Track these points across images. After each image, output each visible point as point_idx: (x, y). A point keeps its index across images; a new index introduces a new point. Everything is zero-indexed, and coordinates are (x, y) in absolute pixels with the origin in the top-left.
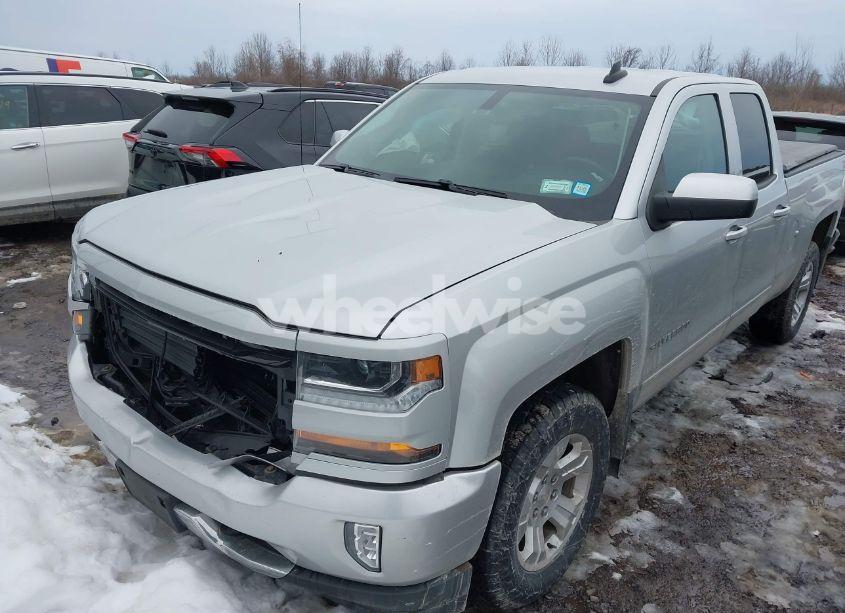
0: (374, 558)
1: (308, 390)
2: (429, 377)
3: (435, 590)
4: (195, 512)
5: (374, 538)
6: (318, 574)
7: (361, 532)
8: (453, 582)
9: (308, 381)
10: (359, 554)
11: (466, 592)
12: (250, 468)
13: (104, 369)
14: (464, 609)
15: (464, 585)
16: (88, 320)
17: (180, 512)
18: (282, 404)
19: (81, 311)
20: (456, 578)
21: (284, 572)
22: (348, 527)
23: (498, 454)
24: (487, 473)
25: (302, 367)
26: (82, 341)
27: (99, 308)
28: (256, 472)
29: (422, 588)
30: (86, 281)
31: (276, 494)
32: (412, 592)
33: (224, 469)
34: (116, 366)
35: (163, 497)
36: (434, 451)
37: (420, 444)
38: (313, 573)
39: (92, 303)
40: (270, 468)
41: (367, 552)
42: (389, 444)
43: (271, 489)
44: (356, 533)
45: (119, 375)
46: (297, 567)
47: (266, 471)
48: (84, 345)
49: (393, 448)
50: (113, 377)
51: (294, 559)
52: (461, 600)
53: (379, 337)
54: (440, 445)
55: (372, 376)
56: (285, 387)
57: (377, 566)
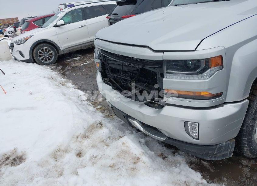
0: (196, 135)
1: (168, 74)
2: (217, 65)
3: (220, 148)
4: (134, 119)
5: (196, 127)
6: (176, 140)
7: (191, 125)
8: (227, 146)
9: (168, 71)
10: (190, 133)
11: (233, 150)
12: (150, 104)
13: (106, 79)
14: (232, 156)
15: (232, 147)
16: (101, 65)
17: (130, 120)
18: (159, 82)
19: (98, 62)
20: (229, 144)
21: (163, 139)
22: (186, 123)
23: (248, 96)
24: (243, 104)
25: (165, 67)
26: (99, 72)
27: (103, 61)
28: (152, 106)
29: (215, 147)
30: (99, 53)
31: (159, 112)
32: (211, 148)
33: (141, 105)
34: (109, 78)
35: (125, 115)
36: (219, 95)
37: (214, 92)
38: (174, 139)
39: (101, 60)
40: (156, 104)
41: (193, 132)
42: (201, 92)
43: (157, 111)
44: (189, 126)
45: (110, 81)
46: (168, 137)
47: (155, 105)
48: (100, 72)
49: (202, 94)
50: (108, 81)
51: (167, 135)
52: (231, 152)
53: (195, 50)
54: (222, 92)
55: (193, 67)
56: (160, 76)
57: (197, 138)
